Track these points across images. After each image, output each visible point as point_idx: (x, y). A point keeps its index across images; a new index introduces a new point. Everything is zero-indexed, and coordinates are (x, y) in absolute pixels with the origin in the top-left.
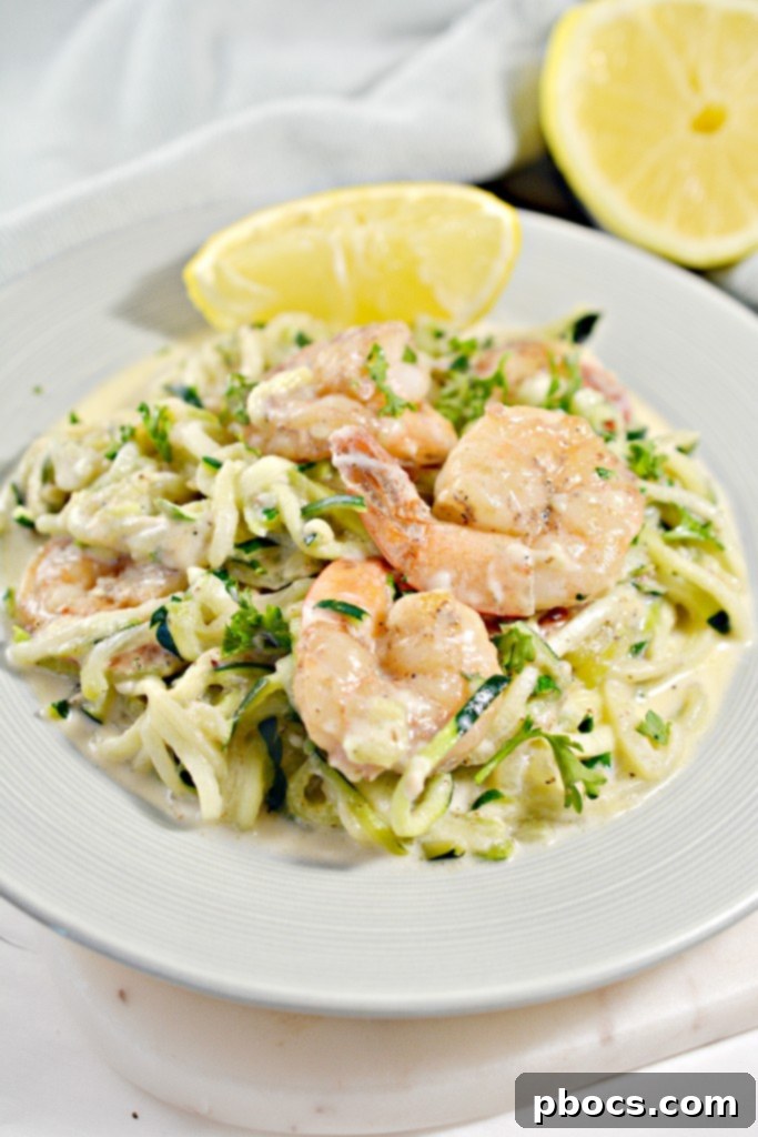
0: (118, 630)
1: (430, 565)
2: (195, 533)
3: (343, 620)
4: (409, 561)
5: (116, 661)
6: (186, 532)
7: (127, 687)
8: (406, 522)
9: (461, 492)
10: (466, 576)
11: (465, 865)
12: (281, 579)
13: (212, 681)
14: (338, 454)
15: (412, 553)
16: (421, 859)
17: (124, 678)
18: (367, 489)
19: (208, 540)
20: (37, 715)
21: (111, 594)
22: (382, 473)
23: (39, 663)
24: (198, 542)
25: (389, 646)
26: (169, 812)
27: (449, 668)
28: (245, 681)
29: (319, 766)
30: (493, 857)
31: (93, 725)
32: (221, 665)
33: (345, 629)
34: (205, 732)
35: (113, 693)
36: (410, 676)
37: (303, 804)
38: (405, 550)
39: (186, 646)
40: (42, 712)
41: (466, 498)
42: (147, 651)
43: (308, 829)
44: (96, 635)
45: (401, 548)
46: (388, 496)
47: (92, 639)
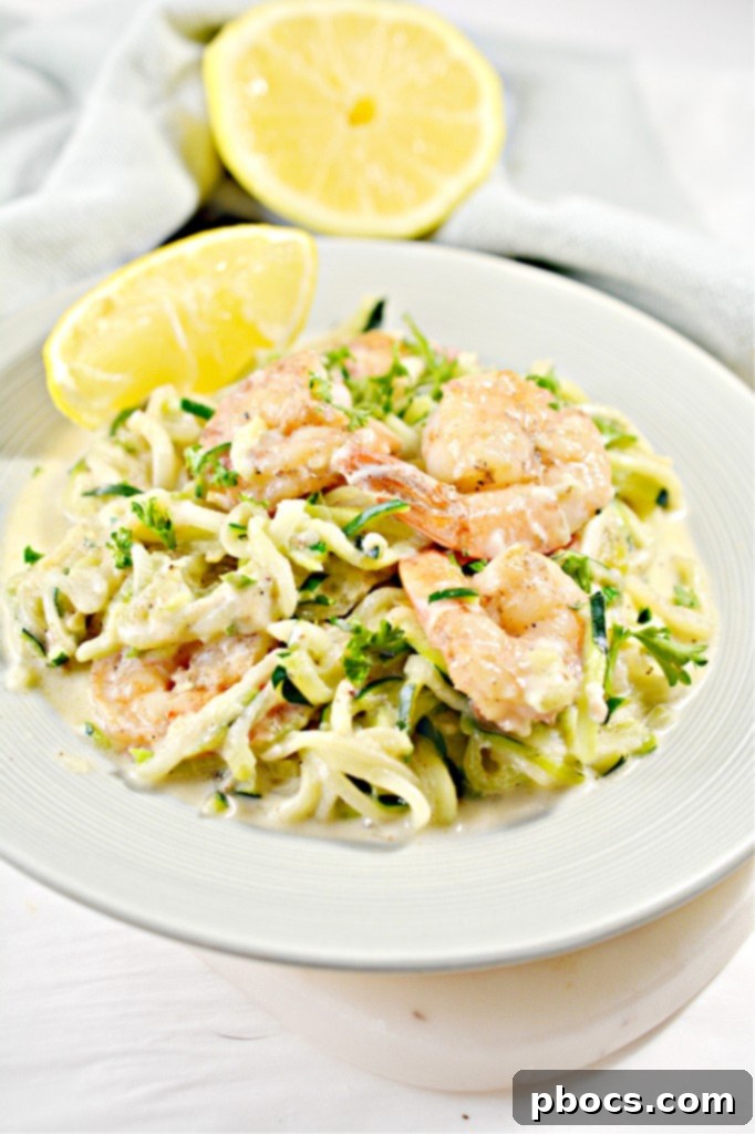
0: (247, 703)
1: (482, 532)
2: (262, 593)
3: (461, 603)
4: (464, 537)
5: (252, 734)
6: (254, 595)
7: (277, 751)
8: (443, 506)
9: (480, 461)
10: (512, 531)
11: (632, 765)
12: (347, 603)
13: (357, 709)
14: (350, 473)
15: (464, 529)
16: (597, 778)
17: (267, 746)
18: (393, 492)
19: (275, 595)
20: (202, 816)
21: (200, 682)
22: (397, 473)
23: (171, 772)
24: (266, 599)
25: (500, 610)
26: (377, 840)
27: (559, 606)
28: (385, 696)
29: (485, 739)
30: (646, 750)
31: (254, 803)
32: (357, 692)
33: (466, 610)
34: (389, 751)
35: (262, 766)
36: (530, 627)
37: (488, 778)
38: (457, 528)
39: (314, 692)
40: (206, 810)
41: (485, 464)
42: (277, 712)
43: (496, 798)
44: (228, 717)
45: (451, 529)
46: (415, 490)
47: (225, 724)
